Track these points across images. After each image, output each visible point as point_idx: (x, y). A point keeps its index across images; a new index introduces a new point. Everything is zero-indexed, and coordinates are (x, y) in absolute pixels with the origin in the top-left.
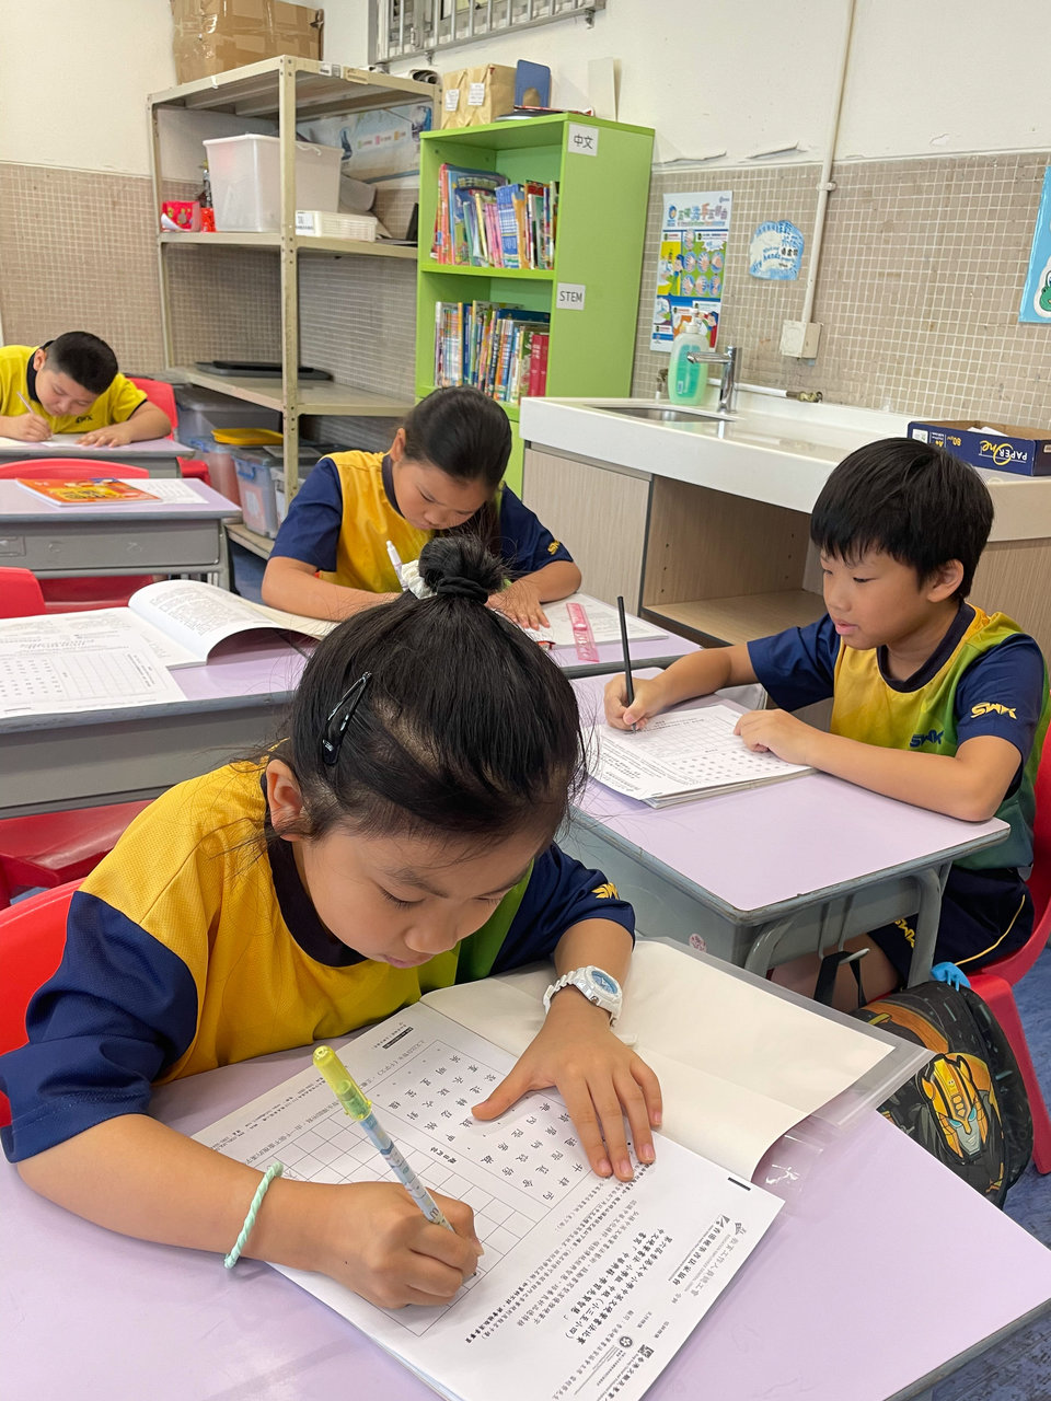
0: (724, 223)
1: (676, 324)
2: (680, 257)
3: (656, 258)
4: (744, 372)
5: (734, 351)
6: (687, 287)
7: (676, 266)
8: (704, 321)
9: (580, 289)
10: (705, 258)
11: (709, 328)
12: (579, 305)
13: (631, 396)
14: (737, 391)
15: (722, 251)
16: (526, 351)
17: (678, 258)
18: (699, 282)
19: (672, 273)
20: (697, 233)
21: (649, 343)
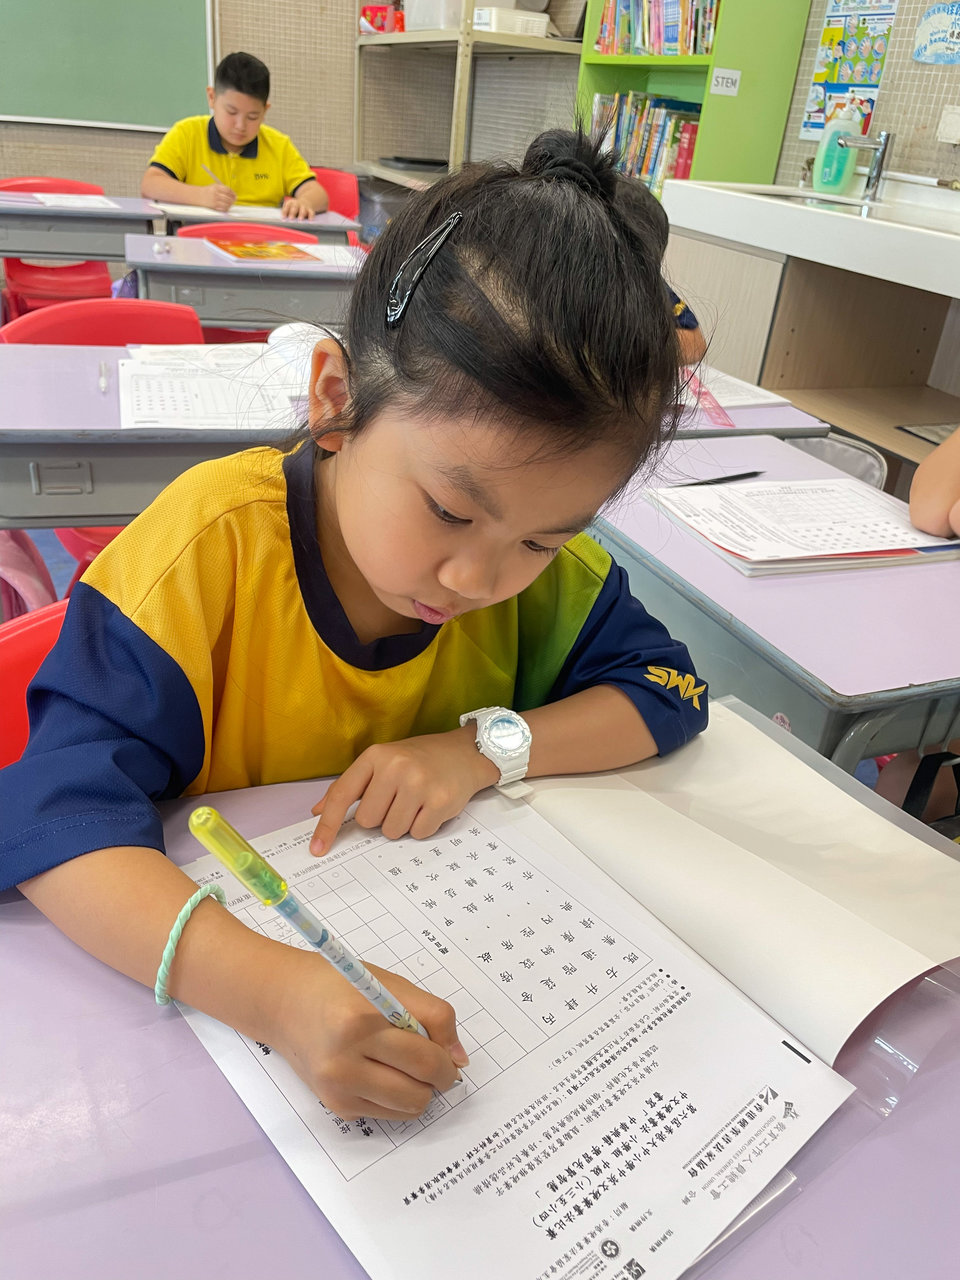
0: (891, 7)
1: (828, 112)
2: (842, 44)
3: (816, 44)
4: (894, 160)
5: (888, 137)
6: (845, 74)
7: (837, 52)
8: (859, 108)
9: (736, 75)
10: (867, 44)
11: (864, 115)
12: (733, 91)
13: (774, 183)
14: (885, 179)
15: (886, 36)
16: (675, 140)
17: (839, 44)
18: (859, 68)
19: (831, 60)
20: (862, 18)
21: (798, 132)
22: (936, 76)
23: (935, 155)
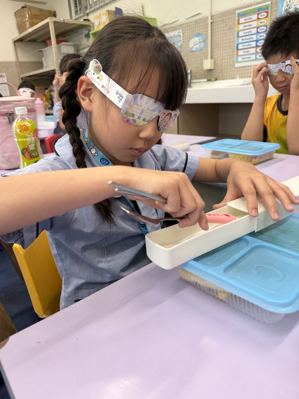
0: (180, 39)
15: (181, 47)
22: (198, 54)
23: (203, 74)
